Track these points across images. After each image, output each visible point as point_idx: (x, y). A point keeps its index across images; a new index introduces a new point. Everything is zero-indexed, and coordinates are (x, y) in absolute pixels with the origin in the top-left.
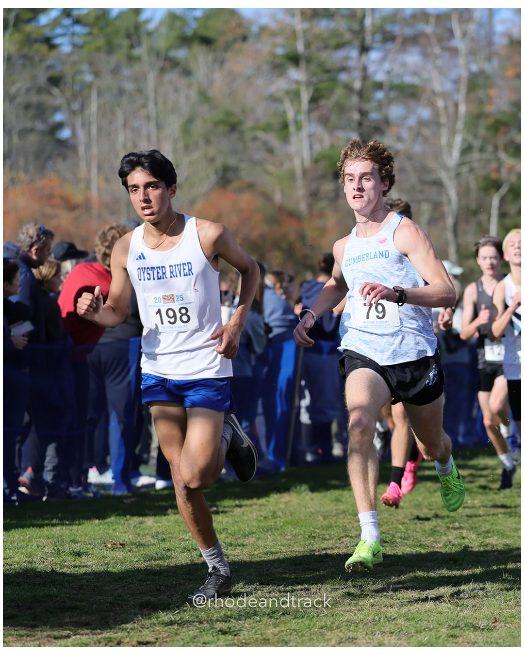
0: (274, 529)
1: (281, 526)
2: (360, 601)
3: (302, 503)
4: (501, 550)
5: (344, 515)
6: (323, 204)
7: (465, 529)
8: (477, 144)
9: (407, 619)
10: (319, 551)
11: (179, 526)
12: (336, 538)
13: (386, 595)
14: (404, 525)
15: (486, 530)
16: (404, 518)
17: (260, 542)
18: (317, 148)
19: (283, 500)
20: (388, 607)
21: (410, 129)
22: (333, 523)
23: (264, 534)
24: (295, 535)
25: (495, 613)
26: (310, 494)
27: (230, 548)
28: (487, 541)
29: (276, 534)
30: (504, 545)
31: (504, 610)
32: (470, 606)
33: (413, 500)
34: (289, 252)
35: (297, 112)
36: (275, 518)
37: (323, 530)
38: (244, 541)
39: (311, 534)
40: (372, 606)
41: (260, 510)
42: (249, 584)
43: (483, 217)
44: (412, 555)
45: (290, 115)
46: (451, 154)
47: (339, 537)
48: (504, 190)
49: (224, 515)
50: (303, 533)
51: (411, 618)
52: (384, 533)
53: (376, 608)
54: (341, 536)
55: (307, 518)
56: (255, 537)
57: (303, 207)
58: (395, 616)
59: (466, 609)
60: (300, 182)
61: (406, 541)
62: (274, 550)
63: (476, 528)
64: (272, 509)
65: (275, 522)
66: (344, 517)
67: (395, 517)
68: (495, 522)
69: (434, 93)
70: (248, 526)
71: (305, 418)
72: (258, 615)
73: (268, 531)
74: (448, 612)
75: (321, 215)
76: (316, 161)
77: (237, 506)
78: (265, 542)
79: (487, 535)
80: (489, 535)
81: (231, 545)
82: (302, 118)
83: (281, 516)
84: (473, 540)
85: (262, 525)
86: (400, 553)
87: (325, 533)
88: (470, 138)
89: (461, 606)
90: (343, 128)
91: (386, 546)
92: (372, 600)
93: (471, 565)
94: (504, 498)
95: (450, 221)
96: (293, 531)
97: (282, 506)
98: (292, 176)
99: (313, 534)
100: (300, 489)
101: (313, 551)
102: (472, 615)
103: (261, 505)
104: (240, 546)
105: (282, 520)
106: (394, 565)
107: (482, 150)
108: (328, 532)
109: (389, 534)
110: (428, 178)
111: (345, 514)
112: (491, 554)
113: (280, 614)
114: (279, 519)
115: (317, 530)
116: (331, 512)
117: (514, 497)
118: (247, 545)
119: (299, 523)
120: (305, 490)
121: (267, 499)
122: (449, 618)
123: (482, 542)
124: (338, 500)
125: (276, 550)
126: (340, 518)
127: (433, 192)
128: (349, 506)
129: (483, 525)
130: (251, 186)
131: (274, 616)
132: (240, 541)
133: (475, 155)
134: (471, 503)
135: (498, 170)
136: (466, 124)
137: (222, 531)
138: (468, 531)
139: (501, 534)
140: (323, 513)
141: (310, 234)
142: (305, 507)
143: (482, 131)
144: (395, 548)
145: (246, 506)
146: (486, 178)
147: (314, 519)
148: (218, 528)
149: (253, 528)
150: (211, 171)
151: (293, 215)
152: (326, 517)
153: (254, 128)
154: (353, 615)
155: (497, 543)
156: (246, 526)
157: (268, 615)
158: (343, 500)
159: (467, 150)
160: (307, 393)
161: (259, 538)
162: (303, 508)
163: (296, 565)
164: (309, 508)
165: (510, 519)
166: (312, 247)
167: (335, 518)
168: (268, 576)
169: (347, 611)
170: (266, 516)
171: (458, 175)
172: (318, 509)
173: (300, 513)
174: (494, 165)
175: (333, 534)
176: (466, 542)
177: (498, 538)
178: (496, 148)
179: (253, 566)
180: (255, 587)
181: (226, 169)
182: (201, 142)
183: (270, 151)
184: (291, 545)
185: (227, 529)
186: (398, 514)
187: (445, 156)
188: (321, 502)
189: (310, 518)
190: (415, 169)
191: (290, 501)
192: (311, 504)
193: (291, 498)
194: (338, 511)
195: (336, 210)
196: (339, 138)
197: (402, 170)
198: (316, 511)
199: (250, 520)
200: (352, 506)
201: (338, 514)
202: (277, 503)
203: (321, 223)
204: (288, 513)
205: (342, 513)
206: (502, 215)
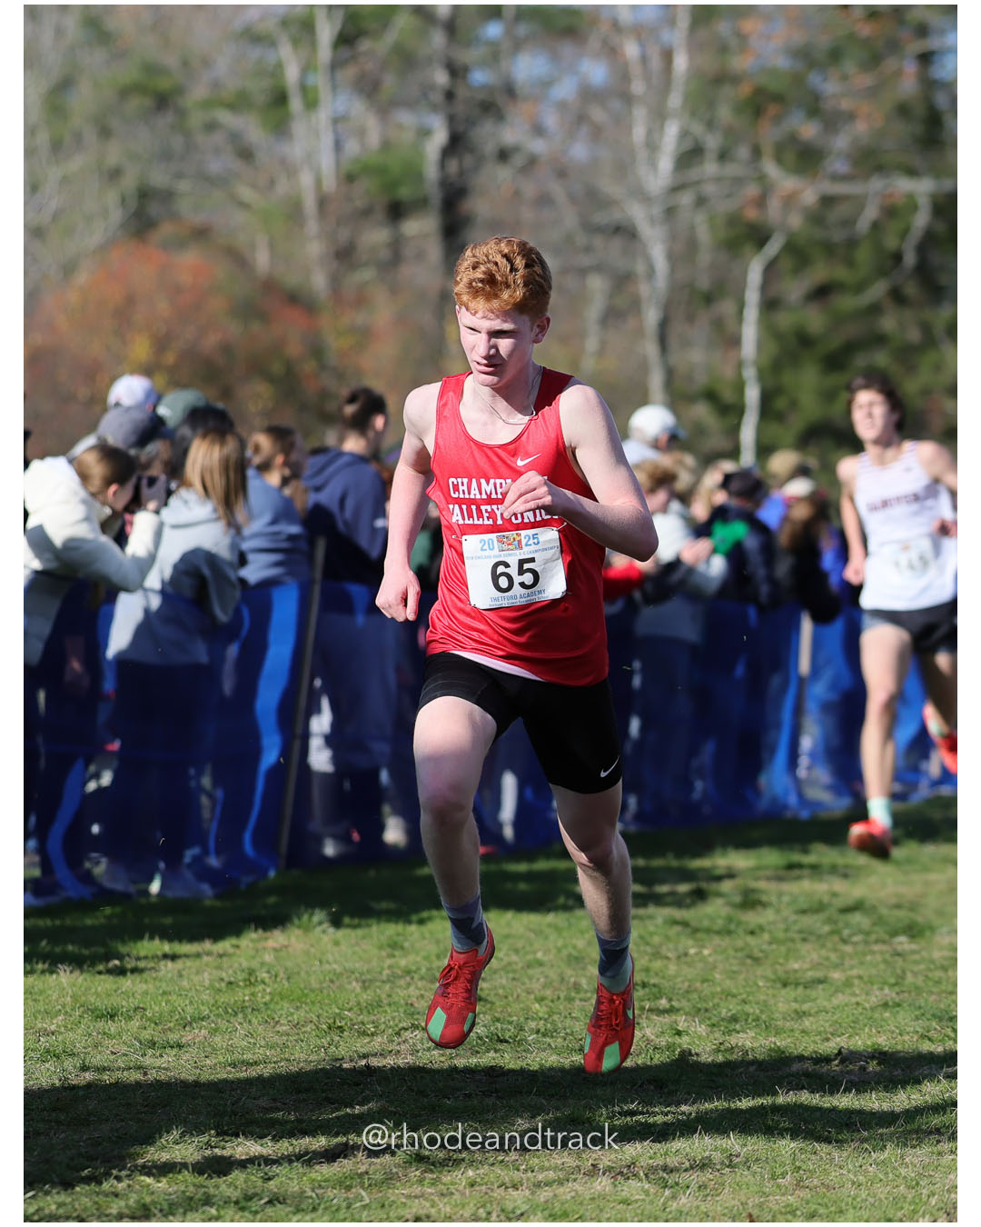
0: (250, 1010)
1: (265, 1004)
2: (445, 1173)
3: (313, 950)
4: (764, 1061)
5: (408, 979)
6: (366, 275)
7: (682, 1012)
8: (712, 142)
9: (550, 1216)
10: (351, 1061)
11: (35, 1000)
12: (390, 1030)
13: (502, 1161)
14: (543, 1003)
15: (729, 1014)
16: (544, 987)
17: (218, 1039)
18: (352, 147)
19: (271, 943)
20: (507, 1188)
21: (562, 106)
22: (384, 996)
23: (228, 1021)
24: (298, 1024)
25: (751, 1205)
26: (331, 930)
27: (150, 1052)
28: (734, 1040)
29: (254, 1020)
30: (770, 1050)
31: (771, 1198)
32: (694, 1186)
33: (565, 946)
34: (288, 384)
35: (307, 68)
36: (252, 984)
37: (362, 1013)
38: (182, 1036)
39: (334, 1022)
40: (472, 1186)
41: (219, 968)
42: (192, 1134)
43: (726, 307)
44: (562, 1070)
45: (292, 74)
46: (653, 164)
47: (397, 1029)
48: (773, 247)
49: (137, 977)
50: (315, 1019)
51: (559, 1213)
52: (498, 1020)
53: (481, 1190)
54: (401, 1025)
55: (324, 985)
56: (205, 1029)
57: (319, 282)
58: (524, 1208)
59: (684, 1193)
60: (312, 226)
61: (548, 1040)
62: (250, 1056)
63: (706, 1010)
64: (245, 964)
65: (253, 994)
66: (409, 985)
67: (523, 984)
68: (751, 998)
69: (616, 26)
70: (191, 1002)
71: (320, 759)
72: (214, 1204)
73: (236, 1013)
74: (643, 1200)
75: (361, 300)
76: (350, 178)
77: (165, 956)
78: (229, 1040)
79: (732, 1027)
80: (738, 1027)
81: (153, 1044)
82: (320, 80)
83: (267, 980)
84: (700, 1037)
85: (222, 1000)
86: (535, 1067)
87: (366, 1020)
88: (698, 129)
89: (672, 1187)
90: (410, 105)
91: (504, 1051)
92: (470, 1173)
93: (697, 1094)
94: (770, 943)
95: (652, 316)
96: (292, 1014)
97: (268, 958)
98: (294, 212)
99: (337, 1021)
100: (310, 920)
101: (337, 1060)
102: (698, 1207)
103: (221, 956)
104: (172, 1047)
105: (268, 990)
106: (521, 1093)
107: (723, 156)
108: (372, 1018)
109: (510, 1023)
110: (601, 218)
111: (412, 978)
112: (740, 1070)
113: (263, 1202)
114: (261, 987)
115: (346, 1013)
116: (381, 973)
117: (792, 940)
118: (189, 1045)
119: (306, 996)
120: (320, 923)
121: (234, 941)
122: (645, 1213)
123: (721, 1044)
124: (394, 946)
125: (255, 1057)
126: (400, 987)
127: (613, 250)
128: (418, 959)
129: (722, 1004)
130: (201, 234)
131: (251, 1207)
132: (173, 1037)
133: (710, 167)
134: (696, 954)
135: (761, 202)
136: (688, 97)
137: (131, 1013)
138: (689, 1018)
139: (764, 1026)
140: (362, 974)
141: (335, 343)
142: (321, 962)
143: (725, 113)
144: (524, 1054)
145: (186, 956)
146: (733, 220)
147: (341, 988)
148: (122, 1007)
149: (202, 1008)
150: (112, 198)
151: (297, 299)
152: (367, 984)
153: (208, 104)
154: (428, 1205)
155: (756, 1045)
156: (187, 1002)
157: (237, 1203)
158: (406, 945)
159: (690, 156)
160: (325, 704)
161: (216, 1030)
162: (317, 963)
163: (299, 1092)
164: (328, 962)
165: (783, 992)
166: (340, 375)
167: (387, 987)
168: (235, 1115)
169: (416, 1197)
170: (232, 979)
171: (670, 212)
172: (349, 965)
173: (307, 972)
174: (752, 190)
175: (384, 1023)
176: (684, 1042)
177: (756, 1033)
178: (757, 152)
179: (202, 1093)
180: (206, 1139)
181: (145, 194)
182: (90, 135)
183: (246, 154)
184: (288, 1047)
185: (144, 1009)
186: (530, 979)
187: (642, 170)
188: (356, 949)
189: (331, 985)
190: (572, 199)
191: (286, 947)
192: (333, 955)
193: (289, 939)
194: (395, 970)
195: (394, 290)
196: (400, 127)
197: (544, 200)
198: (345, 969)
199: (196, 990)
200: (426, 958)
201: (395, 977)
202: (257, 951)
203: (360, 318)
204: (281, 975)
205: (404, 974)
206: (770, 305)
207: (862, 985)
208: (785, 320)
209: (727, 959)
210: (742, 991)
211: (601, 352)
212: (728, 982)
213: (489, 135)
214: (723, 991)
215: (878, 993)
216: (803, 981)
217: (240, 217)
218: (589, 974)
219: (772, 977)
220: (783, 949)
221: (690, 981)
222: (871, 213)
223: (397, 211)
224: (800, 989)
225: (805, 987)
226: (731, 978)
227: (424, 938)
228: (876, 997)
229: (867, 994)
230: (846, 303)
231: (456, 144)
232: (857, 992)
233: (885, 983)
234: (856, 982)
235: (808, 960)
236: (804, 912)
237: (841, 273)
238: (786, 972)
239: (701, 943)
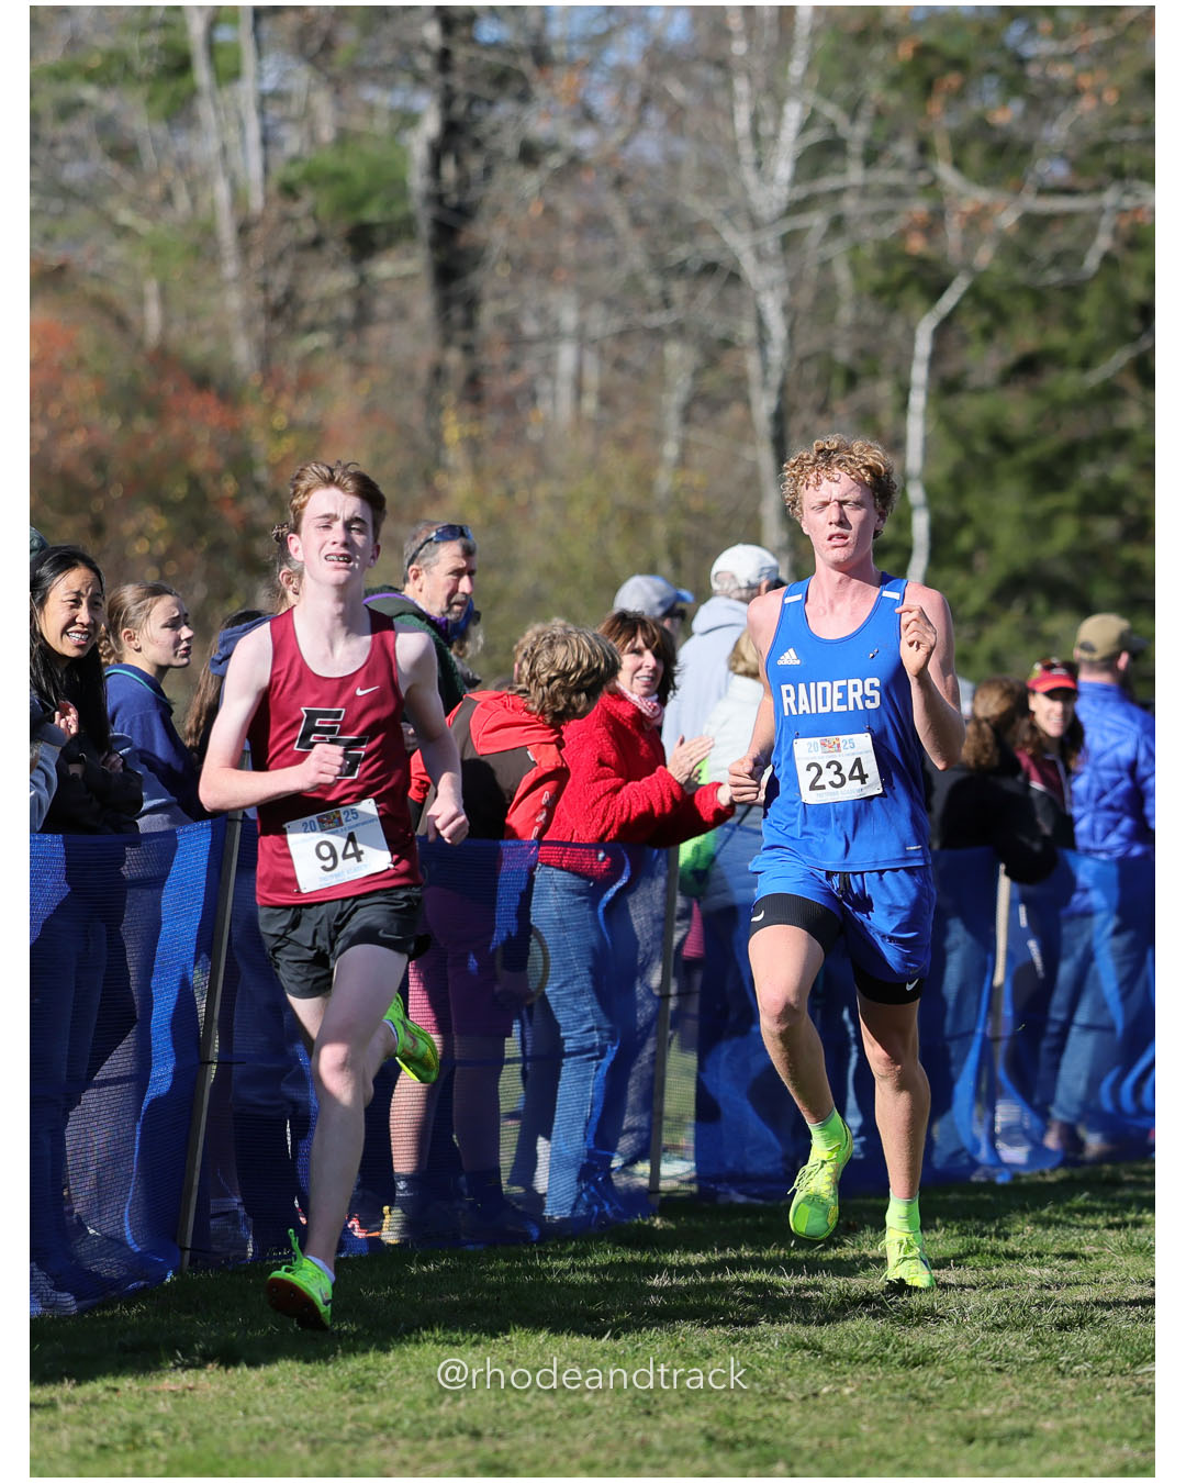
3: (233, 1394)
5: (382, 1437)
6: (315, 342)
8: (857, 133)
16: (596, 1445)
18: (293, 141)
19: (167, 1385)
21: (622, 74)
36: (136, 1448)
41: (85, 1423)
43: (879, 390)
46: (764, 169)
48: (948, 301)
55: (252, 1447)
57: (242, 352)
60: (230, 269)
64: (127, 1417)
65: (138, 1464)
67: (563, 1442)
75: (307, 384)
76: (289, 190)
83: (161, 1442)
88: (831, 111)
90: (382, 75)
95: (764, 405)
97: (163, 1407)
98: (203, 246)
103: (87, 1404)
105: (163, 1456)
107: (871, 158)
110: (681, 252)
114: (151, 1453)
116: (339, 1428)
121: (110, 1382)
124: (361, 1386)
133: (855, 174)
134: (829, 1393)
135: (932, 225)
140: (310, 1430)
141: (266, 449)
142: (245, 1412)
143: (874, 89)
146: (888, 255)
147: (276, 1451)
151: (207, 380)
152: (318, 1446)
158: (380, 1384)
159: (822, 154)
162: (241, 1414)
164: (257, 1413)
167: (348, 1449)
170: (106, 1441)
171: (789, 241)
172: (290, 1417)
173: (223, 1428)
174: (918, 207)
178: (924, 148)
183: (125, 154)
186: (574, 1435)
187: (749, 176)
188: (301, 1391)
189: (262, 1448)
190: (637, 222)
191: (191, 1389)
192: (264, 1400)
193: (197, 1378)
194: (363, 1424)
195: (360, 365)
196: (371, 109)
197: (595, 223)
198: (284, 1424)
199: (50, 1459)
200: (411, 1404)
201: (362, 1435)
202: (145, 1396)
203: (305, 411)
204: (184, 1432)
205: (377, 1429)
206: (947, 387)
207: (1087, 1439)
208: (971, 409)
209: (879, 1400)
210: (901, 1450)
211: (682, 462)
212: (881, 1436)
213: (505, 122)
214: (872, 1452)
215: (1112, 1451)
216: (996, 1433)
217: (117, 251)
218: (663, 1426)
219: (951, 1428)
220: (966, 1385)
221: (821, 1435)
222: (1103, 242)
223: (363, 243)
224: (993, 1446)
225: (1000, 1444)
226: (887, 1431)
227: (408, 1374)
228: (1110, 1457)
229: (1097, 1453)
230: (1068, 383)
231: (454, 136)
232: (1081, 1450)
233: (1122, 1436)
234: (1079, 1435)
235: (1005, 1401)
236: (999, 1327)
237: (1059, 337)
238: (971, 1421)
239: (839, 1378)
